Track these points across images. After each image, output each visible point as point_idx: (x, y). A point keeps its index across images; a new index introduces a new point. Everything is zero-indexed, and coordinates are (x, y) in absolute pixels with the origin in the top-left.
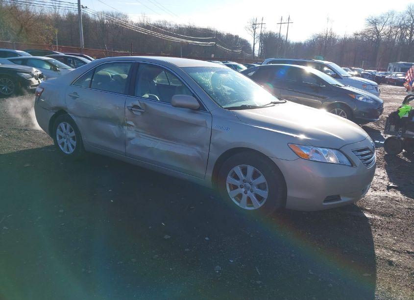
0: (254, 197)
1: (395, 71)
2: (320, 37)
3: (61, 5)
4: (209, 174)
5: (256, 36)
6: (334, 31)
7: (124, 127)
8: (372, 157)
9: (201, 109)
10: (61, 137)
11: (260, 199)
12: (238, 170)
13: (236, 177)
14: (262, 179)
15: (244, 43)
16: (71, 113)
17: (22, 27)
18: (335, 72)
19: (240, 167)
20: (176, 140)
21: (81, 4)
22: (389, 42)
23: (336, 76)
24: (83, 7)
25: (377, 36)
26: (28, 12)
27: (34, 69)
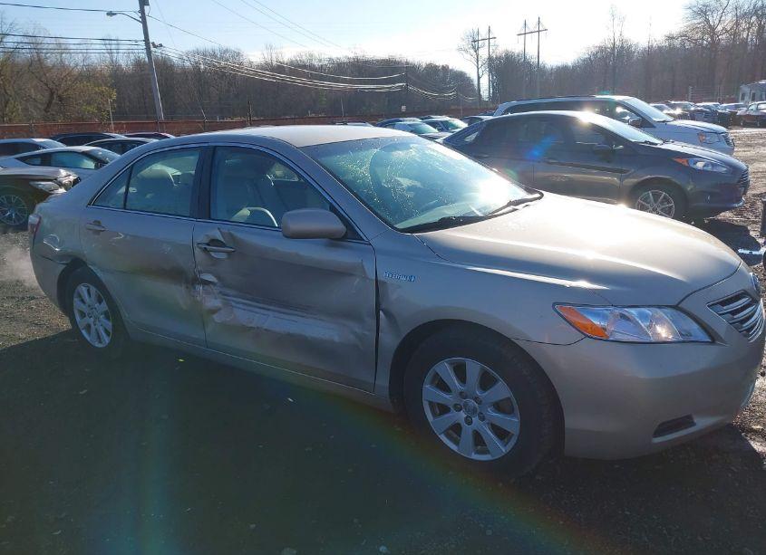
0: (489, 432)
1: (753, 100)
2: (602, 49)
3: (121, 47)
4: (383, 381)
5: (480, 63)
6: (626, 36)
7: (197, 286)
8: (755, 312)
9: (350, 235)
10: (83, 315)
11: (502, 434)
12: (445, 369)
13: (444, 387)
14: (501, 391)
15: (461, 78)
16: (94, 264)
17: (52, 94)
18: (638, 115)
19: (451, 364)
20: (305, 309)
21: (151, 41)
22: (737, 45)
23: (643, 123)
24: (155, 46)
25: (712, 37)
26: (63, 66)
27: (63, 172)
